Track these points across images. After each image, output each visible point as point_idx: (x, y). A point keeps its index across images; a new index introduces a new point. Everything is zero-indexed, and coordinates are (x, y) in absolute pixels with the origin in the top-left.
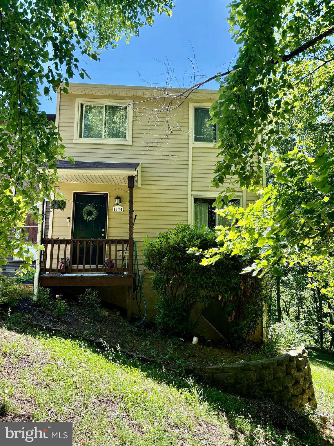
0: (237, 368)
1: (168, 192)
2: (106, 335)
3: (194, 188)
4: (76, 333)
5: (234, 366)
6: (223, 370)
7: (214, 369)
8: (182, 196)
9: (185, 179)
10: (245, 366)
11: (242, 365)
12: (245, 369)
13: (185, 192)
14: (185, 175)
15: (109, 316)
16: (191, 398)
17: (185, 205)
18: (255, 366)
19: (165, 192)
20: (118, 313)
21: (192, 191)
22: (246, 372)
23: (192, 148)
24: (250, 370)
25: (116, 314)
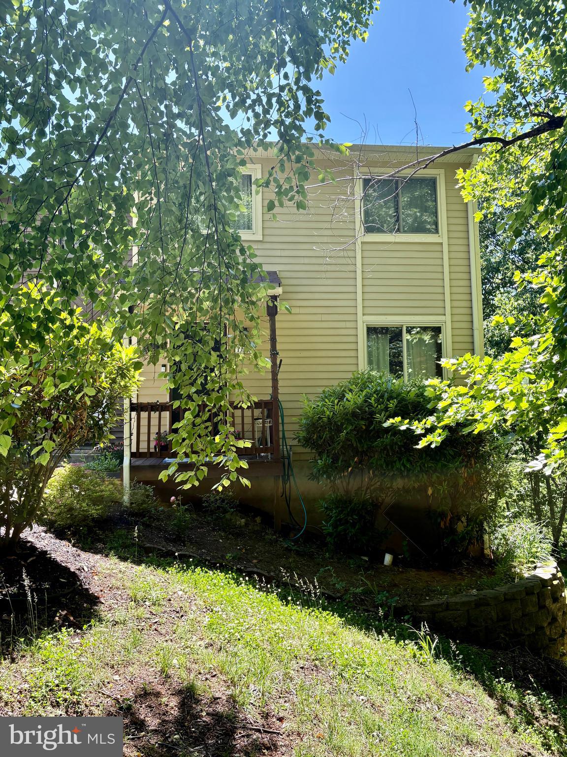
0: (469, 603)
1: (325, 318)
2: (256, 558)
3: (367, 311)
4: (213, 557)
5: (464, 599)
6: (447, 607)
7: (434, 605)
8: (349, 325)
9: (351, 296)
10: (480, 599)
11: (476, 598)
12: (481, 603)
13: (352, 318)
14: (351, 289)
15: (246, 524)
16: (421, 655)
17: (352, 339)
18: (496, 598)
19: (318, 317)
20: (258, 519)
21: (364, 314)
22: (482, 608)
23: (362, 243)
24: (488, 605)
25: (255, 521)
